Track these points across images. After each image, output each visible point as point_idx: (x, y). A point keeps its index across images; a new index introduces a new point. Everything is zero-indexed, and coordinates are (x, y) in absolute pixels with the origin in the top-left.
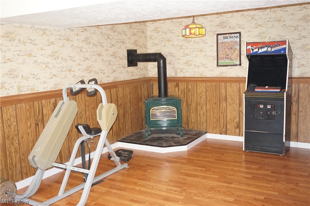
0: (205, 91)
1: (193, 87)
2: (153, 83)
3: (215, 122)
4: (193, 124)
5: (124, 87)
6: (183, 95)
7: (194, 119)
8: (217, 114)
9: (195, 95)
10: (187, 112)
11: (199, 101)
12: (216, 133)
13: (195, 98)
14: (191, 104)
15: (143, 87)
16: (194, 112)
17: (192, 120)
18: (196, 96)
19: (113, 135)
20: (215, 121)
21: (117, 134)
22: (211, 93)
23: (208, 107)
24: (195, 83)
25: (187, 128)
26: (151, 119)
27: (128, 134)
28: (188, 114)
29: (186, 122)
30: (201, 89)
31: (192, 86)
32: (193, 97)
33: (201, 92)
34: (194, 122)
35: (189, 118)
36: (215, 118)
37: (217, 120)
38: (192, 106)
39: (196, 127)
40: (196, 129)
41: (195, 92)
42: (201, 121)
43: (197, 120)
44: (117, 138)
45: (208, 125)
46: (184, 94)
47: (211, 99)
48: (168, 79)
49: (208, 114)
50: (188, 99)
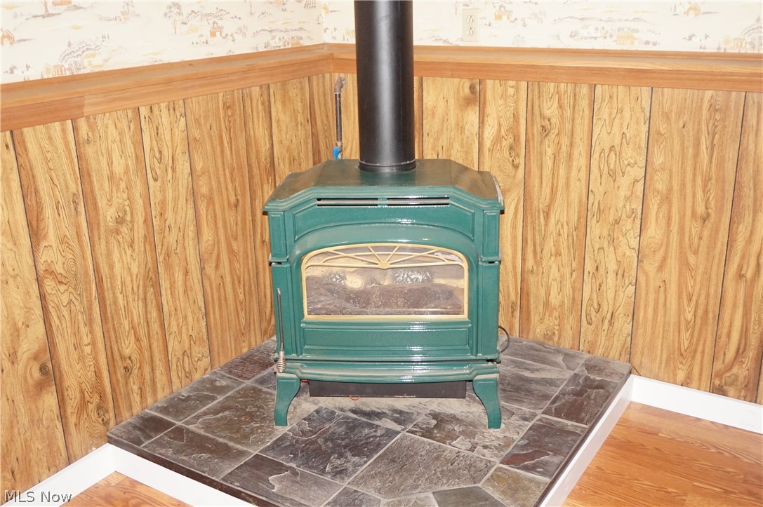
0: (644, 136)
1: (568, 113)
2: (341, 80)
3: (688, 323)
4: (551, 315)
5: (144, 111)
6: (506, 154)
7: (560, 291)
8: (709, 280)
9: (580, 161)
10: (523, 249)
11: (599, 197)
12: (686, 383)
13: (579, 173)
14: (549, 206)
15: (284, 103)
16: (564, 251)
17: (548, 294)
18: (583, 162)
19: (63, 416)
20: (689, 316)
21: (96, 399)
22: (683, 155)
23: (654, 231)
24: (584, 90)
25: (516, 334)
26: (307, 317)
27: (188, 375)
28: (530, 263)
29: (513, 297)
30: (617, 122)
31: (561, 107)
32: (562, 172)
33: (617, 142)
34: (562, 305)
35: (532, 279)
36: (690, 300)
37: (700, 312)
38: (552, 220)
39: (568, 334)
40: (566, 344)
41: (577, 140)
42: (605, 307)
43: (578, 296)
44: (105, 423)
45: (640, 331)
46: (511, 148)
47: (676, 187)
48: (417, 57)
49: (646, 274)
50: (535, 181)
